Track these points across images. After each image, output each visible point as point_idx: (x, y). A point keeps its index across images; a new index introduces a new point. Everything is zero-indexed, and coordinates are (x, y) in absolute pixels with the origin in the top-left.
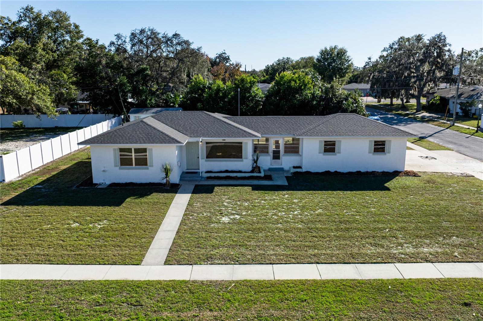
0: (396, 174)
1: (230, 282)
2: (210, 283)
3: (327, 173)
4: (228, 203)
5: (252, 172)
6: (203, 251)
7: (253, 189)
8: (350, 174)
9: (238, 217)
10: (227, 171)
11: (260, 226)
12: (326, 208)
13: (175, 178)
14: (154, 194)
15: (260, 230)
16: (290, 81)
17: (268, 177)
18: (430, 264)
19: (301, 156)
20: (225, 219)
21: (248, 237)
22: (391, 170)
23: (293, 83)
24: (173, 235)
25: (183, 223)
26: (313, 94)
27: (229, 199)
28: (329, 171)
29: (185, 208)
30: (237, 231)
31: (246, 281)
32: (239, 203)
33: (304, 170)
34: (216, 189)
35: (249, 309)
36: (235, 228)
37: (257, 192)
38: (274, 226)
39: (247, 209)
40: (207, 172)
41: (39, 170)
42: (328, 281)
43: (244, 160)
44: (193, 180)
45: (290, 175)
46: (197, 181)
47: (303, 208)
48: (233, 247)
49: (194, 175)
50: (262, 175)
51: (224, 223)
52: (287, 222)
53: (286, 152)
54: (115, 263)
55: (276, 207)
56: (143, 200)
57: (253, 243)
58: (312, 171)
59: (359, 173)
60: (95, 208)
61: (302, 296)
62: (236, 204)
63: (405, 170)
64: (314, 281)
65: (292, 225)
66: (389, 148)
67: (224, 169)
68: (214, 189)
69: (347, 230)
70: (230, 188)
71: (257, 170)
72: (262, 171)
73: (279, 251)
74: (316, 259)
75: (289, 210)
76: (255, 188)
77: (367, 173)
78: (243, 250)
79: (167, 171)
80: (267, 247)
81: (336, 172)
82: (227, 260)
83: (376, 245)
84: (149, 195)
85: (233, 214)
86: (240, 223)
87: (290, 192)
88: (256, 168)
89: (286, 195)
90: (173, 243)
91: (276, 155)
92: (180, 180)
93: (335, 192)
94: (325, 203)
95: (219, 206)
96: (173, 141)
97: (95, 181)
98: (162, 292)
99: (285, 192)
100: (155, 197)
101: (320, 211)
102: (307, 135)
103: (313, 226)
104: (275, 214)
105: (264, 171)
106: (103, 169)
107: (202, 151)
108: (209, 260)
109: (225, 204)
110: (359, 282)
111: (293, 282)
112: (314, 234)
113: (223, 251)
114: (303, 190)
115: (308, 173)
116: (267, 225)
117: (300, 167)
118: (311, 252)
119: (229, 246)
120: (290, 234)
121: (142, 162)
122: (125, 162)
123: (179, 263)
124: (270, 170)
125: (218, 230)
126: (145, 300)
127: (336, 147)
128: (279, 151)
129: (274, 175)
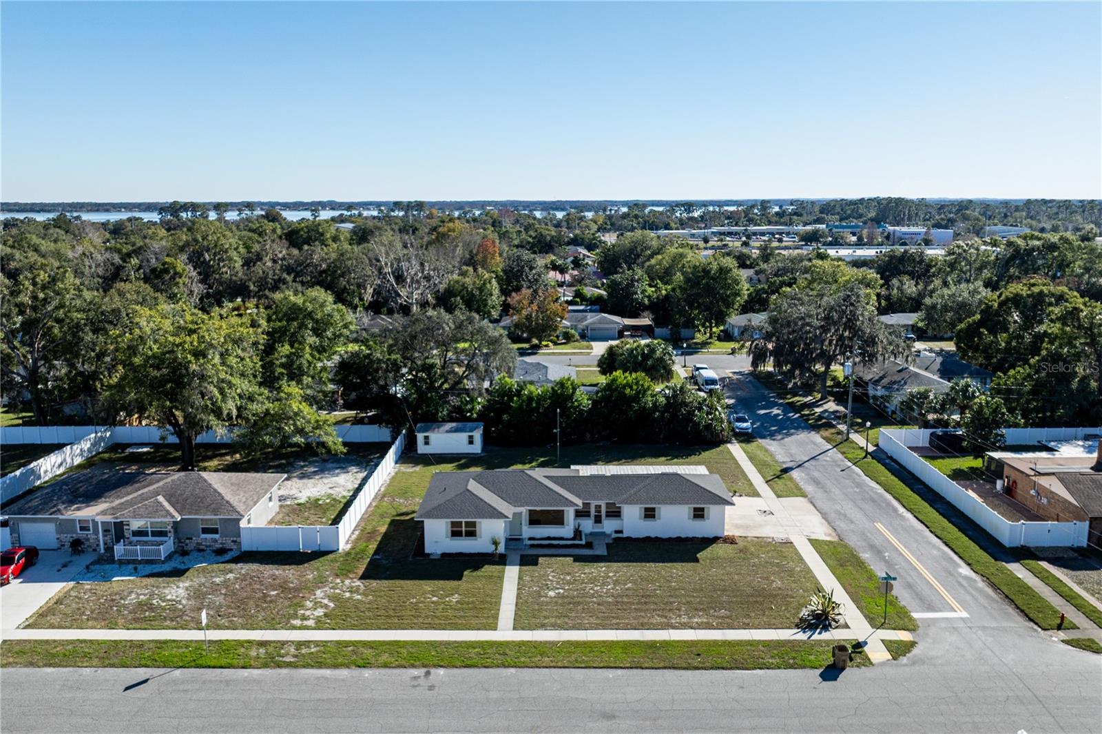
0: (715, 540)
1: (559, 642)
2: (546, 643)
3: (648, 539)
4: (553, 577)
5: (573, 539)
6: (538, 621)
7: (575, 561)
8: (670, 539)
9: (561, 591)
10: (549, 538)
11: (579, 600)
12: (635, 582)
13: (501, 549)
14: (486, 566)
15: (579, 603)
16: (624, 387)
17: (589, 545)
18: (693, 631)
19: (622, 520)
20: (552, 594)
21: (570, 609)
22: (711, 536)
23: (628, 391)
24: (513, 607)
25: (518, 596)
26: (654, 404)
27: (553, 572)
28: (649, 537)
29: (517, 582)
30: (561, 605)
31: (569, 641)
32: (562, 577)
33: (625, 535)
34: (541, 560)
35: (571, 656)
36: (560, 601)
37: (578, 564)
38: (590, 600)
39: (569, 583)
40: (530, 539)
41: (357, 533)
42: (621, 641)
43: (566, 527)
44: (517, 549)
45: (611, 542)
46: (521, 549)
47: (616, 582)
48: (559, 618)
49: (518, 542)
50: (583, 542)
51: (551, 598)
52: (601, 596)
53: (607, 516)
54: (479, 629)
55: (593, 581)
56: (479, 573)
57: (573, 614)
58: (633, 536)
59: (679, 539)
60: (442, 582)
61: (603, 649)
62: (560, 578)
63: (726, 534)
64: (612, 641)
65: (605, 599)
66: (709, 515)
67: (546, 535)
68: (538, 560)
69: (646, 603)
70: (553, 559)
71: (578, 537)
72: (583, 537)
73: (592, 620)
74: (616, 626)
75: (604, 584)
76: (578, 559)
77: (687, 539)
78: (566, 620)
79: (495, 543)
80: (583, 617)
81: (656, 538)
82: (555, 627)
83: (662, 616)
84: (482, 567)
85: (558, 589)
86: (563, 597)
87: (607, 564)
88: (578, 533)
89: (602, 568)
90: (515, 614)
91: (598, 520)
92: (506, 548)
93: (648, 564)
94: (636, 577)
95: (545, 580)
96: (500, 515)
97: (427, 551)
98: (517, 648)
99: (603, 564)
100: (488, 569)
101: (630, 585)
102: (626, 503)
103: (620, 600)
104: (592, 589)
105: (586, 535)
106: (435, 540)
107: (525, 518)
108: (543, 626)
109: (550, 578)
110: (643, 642)
111: (598, 641)
112: (620, 607)
113: (553, 620)
114: (619, 562)
115: (629, 539)
116: (584, 599)
117: (621, 532)
118: (614, 621)
119: (556, 617)
120: (602, 607)
121: (471, 534)
122: (455, 534)
123: (523, 629)
124: (592, 534)
125: (547, 604)
126: (507, 651)
127: (656, 513)
128: (601, 516)
129: (595, 543)
